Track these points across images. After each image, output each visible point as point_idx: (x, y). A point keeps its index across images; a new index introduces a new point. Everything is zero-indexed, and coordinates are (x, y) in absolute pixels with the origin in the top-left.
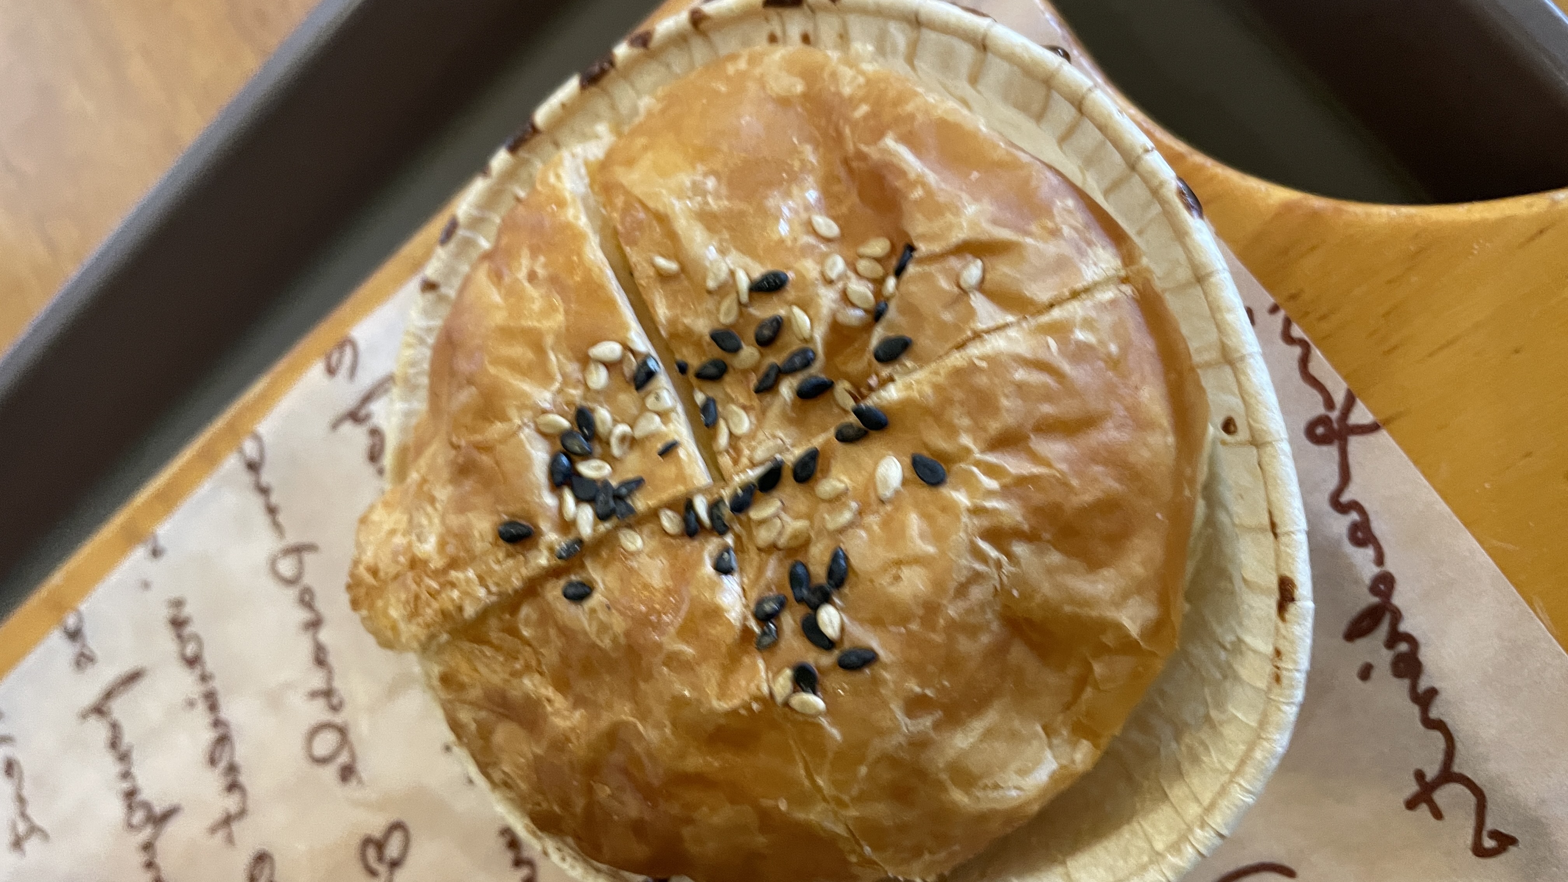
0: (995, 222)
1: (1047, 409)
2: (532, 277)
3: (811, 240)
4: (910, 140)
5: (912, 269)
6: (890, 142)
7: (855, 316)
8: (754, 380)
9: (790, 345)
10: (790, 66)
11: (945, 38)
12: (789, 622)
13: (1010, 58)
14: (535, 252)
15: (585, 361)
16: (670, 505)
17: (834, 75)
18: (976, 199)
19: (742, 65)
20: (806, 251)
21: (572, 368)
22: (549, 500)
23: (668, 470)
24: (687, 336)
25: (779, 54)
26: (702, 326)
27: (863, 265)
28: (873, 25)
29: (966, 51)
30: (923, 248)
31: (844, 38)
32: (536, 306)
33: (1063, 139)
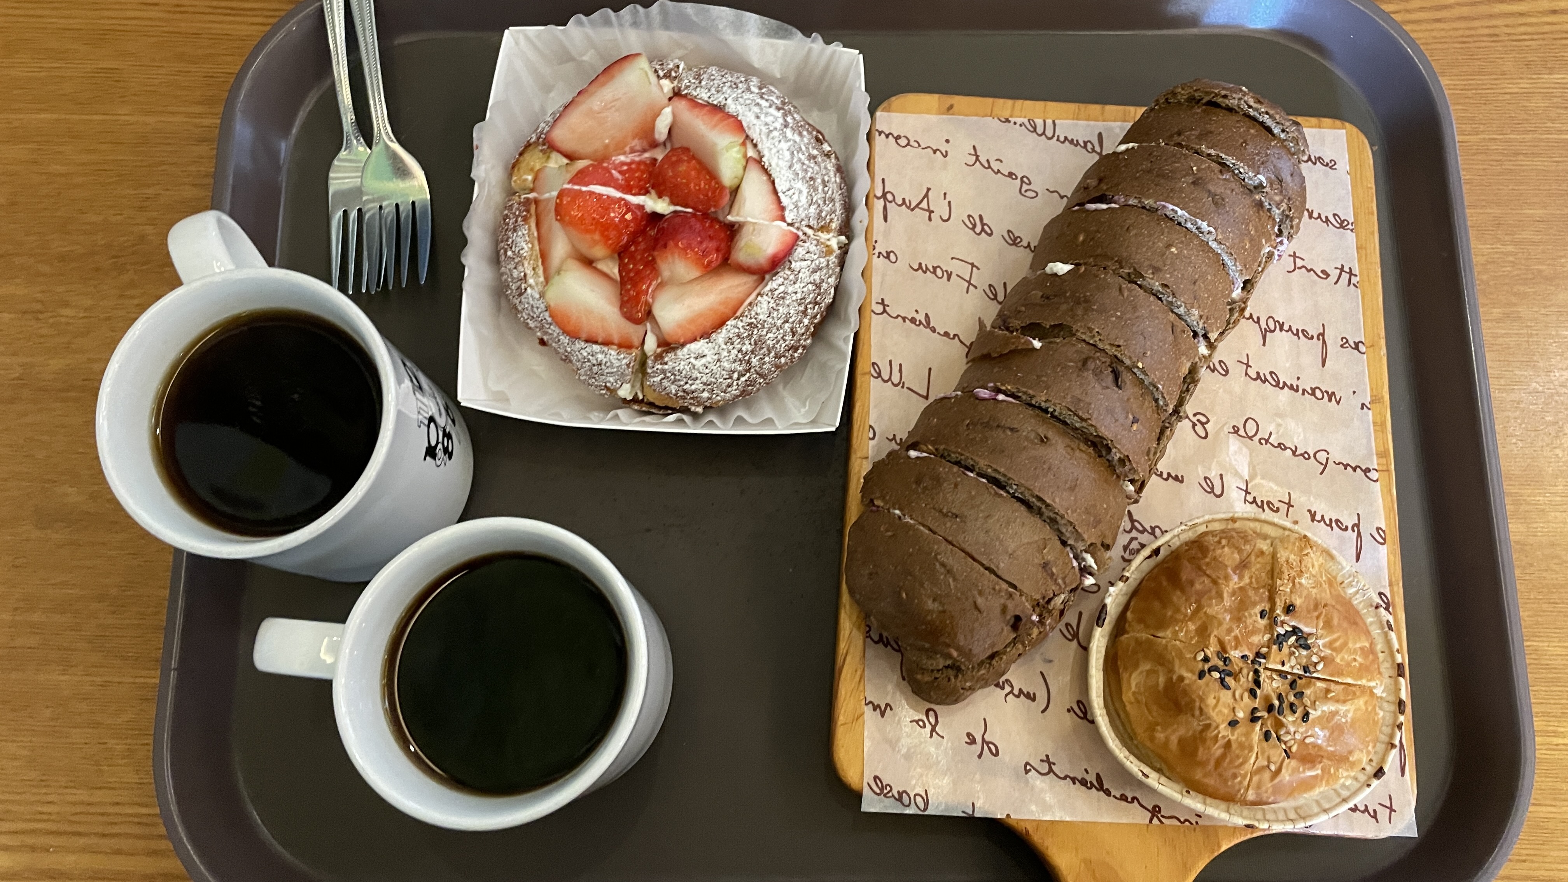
0: (1281, 781)
1: (1227, 760)
2: (1355, 660)
3: (1309, 734)
4: (1316, 777)
5: (1284, 754)
6: (1319, 772)
7: (1282, 732)
8: (1284, 695)
9: (1287, 711)
10: (1360, 761)
11: (1334, 803)
12: (1220, 663)
13: (1317, 815)
14: (1361, 664)
15: (1322, 659)
16: (1269, 653)
17: (1347, 770)
18: (1289, 781)
19: (1370, 748)
20: (1307, 731)
21: (1322, 655)
22: (1293, 623)
23: (1278, 660)
24: (1308, 685)
25: (1365, 760)
26: (1308, 692)
27: (1293, 742)
28: (1353, 789)
29: (1327, 806)
30: (1287, 761)
31: (1356, 779)
32: (1346, 657)
33: (1285, 811)
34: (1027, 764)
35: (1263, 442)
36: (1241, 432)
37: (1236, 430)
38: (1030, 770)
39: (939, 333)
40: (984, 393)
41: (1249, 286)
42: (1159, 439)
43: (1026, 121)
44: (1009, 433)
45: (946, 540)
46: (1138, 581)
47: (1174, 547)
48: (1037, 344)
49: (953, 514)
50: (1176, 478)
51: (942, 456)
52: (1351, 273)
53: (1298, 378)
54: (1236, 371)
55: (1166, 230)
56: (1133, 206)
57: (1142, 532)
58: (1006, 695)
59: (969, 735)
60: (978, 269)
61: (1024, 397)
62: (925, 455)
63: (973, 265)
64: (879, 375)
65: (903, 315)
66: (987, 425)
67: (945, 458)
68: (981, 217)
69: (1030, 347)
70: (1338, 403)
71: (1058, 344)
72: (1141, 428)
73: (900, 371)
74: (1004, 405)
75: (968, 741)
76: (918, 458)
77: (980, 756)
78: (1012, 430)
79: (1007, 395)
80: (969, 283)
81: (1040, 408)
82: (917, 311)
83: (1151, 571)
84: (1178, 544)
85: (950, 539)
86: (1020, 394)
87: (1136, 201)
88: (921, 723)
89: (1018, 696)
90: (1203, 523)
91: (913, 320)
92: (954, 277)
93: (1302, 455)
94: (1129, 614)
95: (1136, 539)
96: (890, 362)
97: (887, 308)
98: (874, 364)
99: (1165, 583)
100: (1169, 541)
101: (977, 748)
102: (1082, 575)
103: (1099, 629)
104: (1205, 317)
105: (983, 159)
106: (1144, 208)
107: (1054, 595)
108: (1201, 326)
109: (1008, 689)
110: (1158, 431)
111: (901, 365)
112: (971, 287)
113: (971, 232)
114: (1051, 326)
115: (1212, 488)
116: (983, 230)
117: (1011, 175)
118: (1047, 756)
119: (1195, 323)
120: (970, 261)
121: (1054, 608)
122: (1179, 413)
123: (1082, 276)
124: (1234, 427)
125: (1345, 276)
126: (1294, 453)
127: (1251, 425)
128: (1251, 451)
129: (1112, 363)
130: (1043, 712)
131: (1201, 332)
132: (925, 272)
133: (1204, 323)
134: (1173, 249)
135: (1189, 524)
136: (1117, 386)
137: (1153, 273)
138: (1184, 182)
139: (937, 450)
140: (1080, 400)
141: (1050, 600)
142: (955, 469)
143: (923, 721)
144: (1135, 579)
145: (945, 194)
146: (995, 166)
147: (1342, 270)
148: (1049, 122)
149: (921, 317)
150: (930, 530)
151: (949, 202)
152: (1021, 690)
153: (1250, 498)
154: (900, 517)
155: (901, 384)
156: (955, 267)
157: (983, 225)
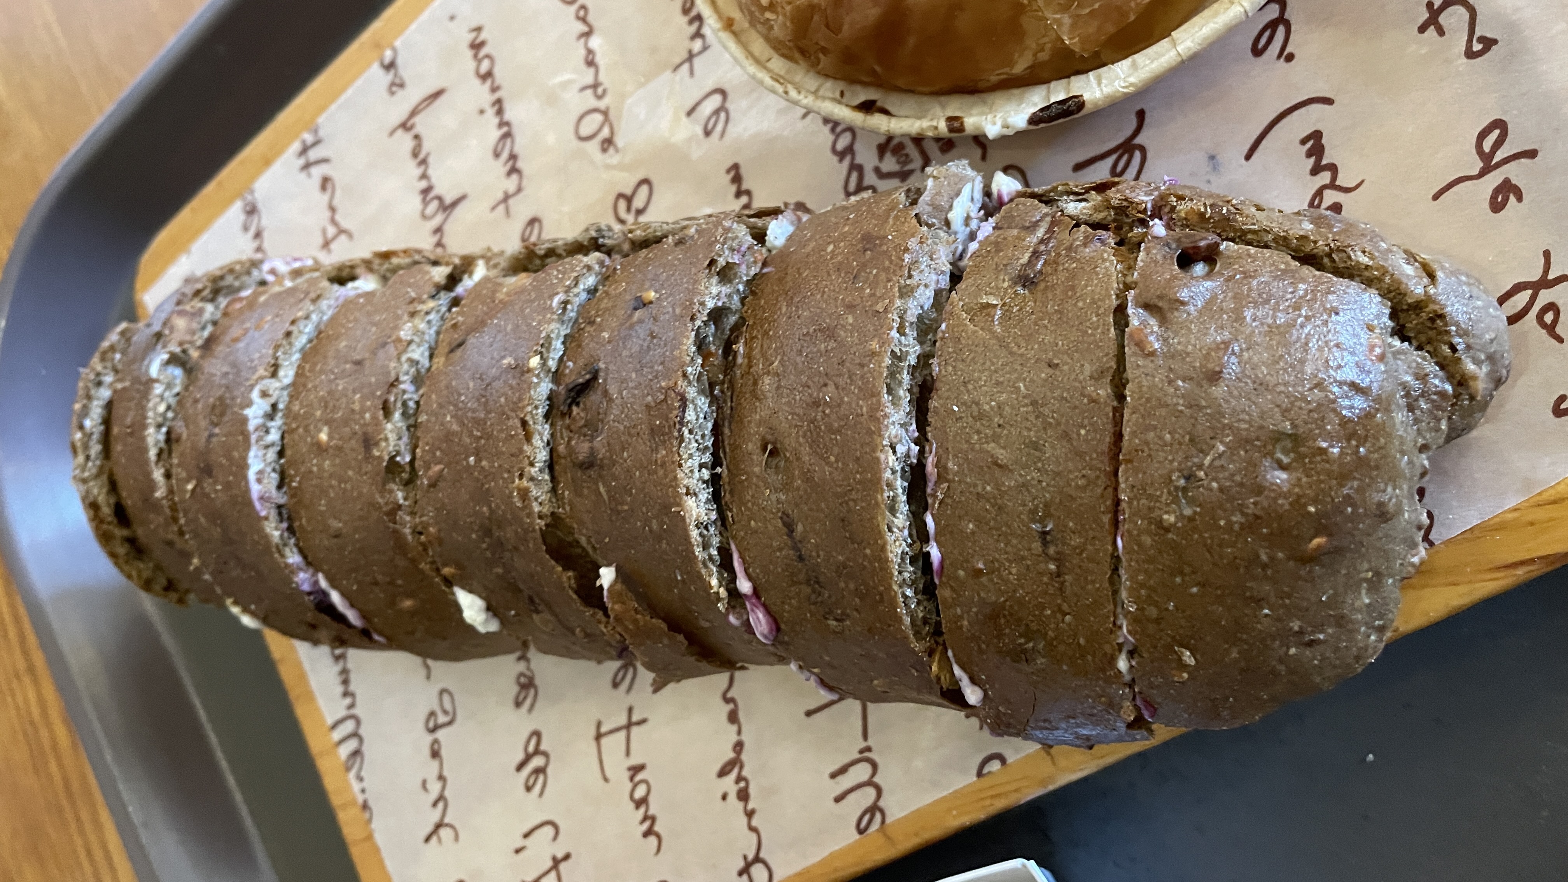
34: (1470, 54)
35: (600, 91)
36: (606, 132)
37: (608, 143)
38: (1481, 39)
39: (739, 732)
40: (760, 621)
41: (345, 274)
42: (658, 240)
43: (352, 775)
44: (800, 528)
45: (1116, 523)
46: (943, 99)
47: (841, 85)
48: (607, 576)
49: (1045, 544)
50: (737, 179)
51: (937, 632)
52: (304, 150)
53: (482, 112)
54: (522, 210)
55: (303, 469)
56: (301, 551)
57: (860, 169)
58: (1347, 190)
59: (1497, 206)
60: (599, 724)
61: (715, 541)
62: (957, 671)
63: (599, 737)
64: (874, 809)
65: (744, 820)
66: (815, 581)
67: (938, 624)
68: (520, 767)
69: (619, 586)
70: (478, 29)
71: (589, 539)
72: (647, 284)
73: (843, 770)
74: (755, 571)
75: (1512, 198)
76: (974, 681)
77: (1532, 154)
78: (790, 527)
79: (733, 578)
80: (629, 726)
81: (716, 497)
82: (724, 797)
83: (910, 91)
84: (829, 84)
85: (1106, 519)
86: (714, 552)
87: (287, 552)
88: (1549, 318)
89: (1333, 168)
90: (766, 68)
91: (743, 795)
92: (634, 761)
93: (584, 20)
94: (1020, 67)
95: (877, 170)
96: (838, 800)
97: (751, 857)
98: (861, 832)
99: (911, 41)
100: (834, 100)
101: (1514, 172)
102: (1001, 203)
103: (1087, 97)
104: (411, 308)
105: (435, 816)
106: (291, 530)
107: (1077, 225)
108: (431, 304)
109: (1331, 196)
110: (643, 253)
111: (833, 776)
112: (635, 718)
113: (549, 770)
114: (566, 568)
115: (717, 112)
116: (537, 752)
117: (435, 754)
118: (1422, 29)
119: (432, 317)
120: (593, 744)
121: (1109, 207)
122: (595, 240)
123: (459, 566)
124: (604, 150)
125: (313, 155)
126: (587, 35)
127: (586, 129)
128: (623, 97)
129: (563, 415)
130: (1328, 101)
131: (445, 298)
132: (653, 819)
133: (423, 302)
134: (323, 437)
135: (780, 89)
136: (595, 378)
137: (377, 444)
138: (216, 491)
139: (931, 653)
140: (653, 431)
141: (1096, 226)
142: (944, 593)
143: (1540, 318)
144: (943, 107)
145: (518, 851)
146: (435, 788)
147: (307, 166)
148: (337, 735)
149: (729, 783)
150: (1115, 570)
151: (526, 836)
152: (1315, 171)
153: (697, 45)
154: (1131, 654)
155: (865, 756)
156: (617, 767)
157: (528, 758)
